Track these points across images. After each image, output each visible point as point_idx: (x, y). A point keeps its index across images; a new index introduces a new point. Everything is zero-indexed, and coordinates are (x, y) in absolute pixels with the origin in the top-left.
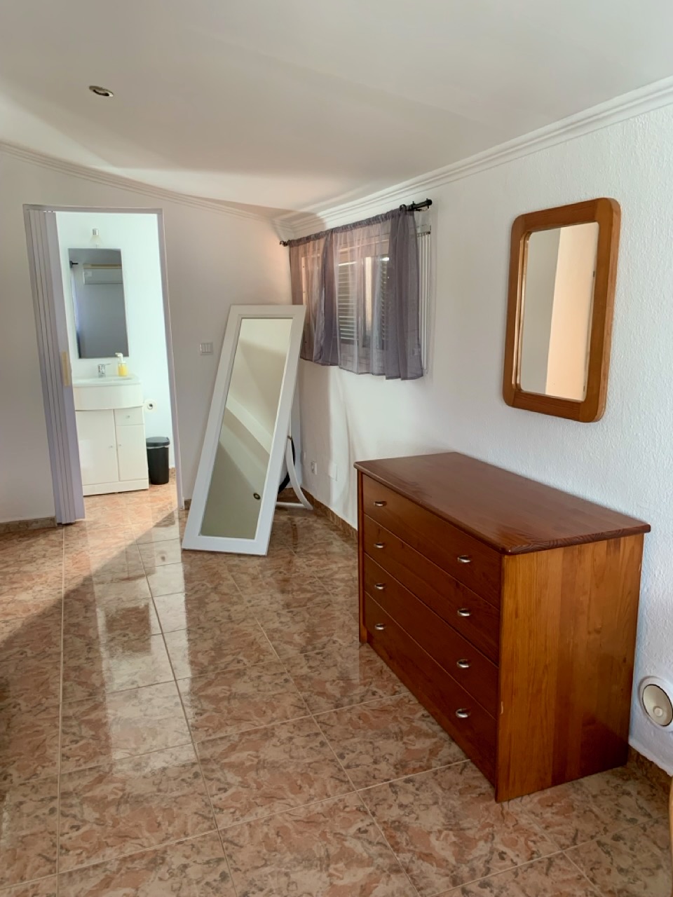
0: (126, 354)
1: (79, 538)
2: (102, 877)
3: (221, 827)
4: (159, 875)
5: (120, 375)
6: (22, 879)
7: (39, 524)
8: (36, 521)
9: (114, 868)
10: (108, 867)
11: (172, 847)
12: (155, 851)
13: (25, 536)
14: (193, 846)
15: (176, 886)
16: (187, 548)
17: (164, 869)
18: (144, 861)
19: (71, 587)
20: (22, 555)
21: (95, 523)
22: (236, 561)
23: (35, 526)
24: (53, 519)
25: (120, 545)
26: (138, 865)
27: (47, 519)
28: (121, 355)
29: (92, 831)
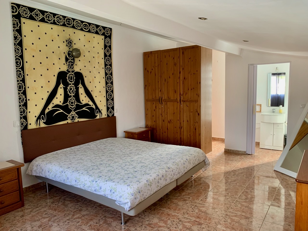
0: (283, 106)
1: (249, 159)
2: (189, 221)
3: (217, 227)
4: (198, 226)
5: (280, 113)
6: (178, 214)
7: (241, 152)
8: (241, 151)
9: (192, 221)
10: (192, 220)
11: (205, 224)
12: (202, 223)
13: (236, 154)
14: (209, 226)
15: (199, 230)
16: (275, 170)
17: (200, 226)
18: (198, 223)
19: (235, 169)
20: (231, 159)
21: (257, 156)
22: (288, 178)
23: (240, 153)
24: (245, 152)
25: (257, 163)
26: (196, 223)
27: (244, 151)
28: (281, 106)
29: (194, 214)
